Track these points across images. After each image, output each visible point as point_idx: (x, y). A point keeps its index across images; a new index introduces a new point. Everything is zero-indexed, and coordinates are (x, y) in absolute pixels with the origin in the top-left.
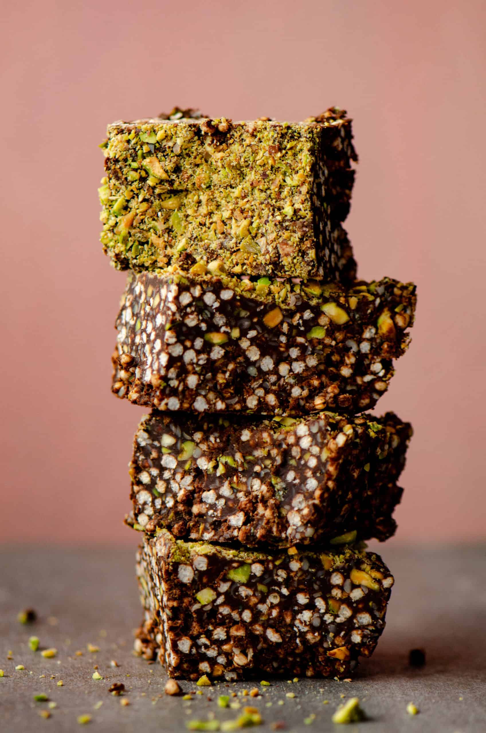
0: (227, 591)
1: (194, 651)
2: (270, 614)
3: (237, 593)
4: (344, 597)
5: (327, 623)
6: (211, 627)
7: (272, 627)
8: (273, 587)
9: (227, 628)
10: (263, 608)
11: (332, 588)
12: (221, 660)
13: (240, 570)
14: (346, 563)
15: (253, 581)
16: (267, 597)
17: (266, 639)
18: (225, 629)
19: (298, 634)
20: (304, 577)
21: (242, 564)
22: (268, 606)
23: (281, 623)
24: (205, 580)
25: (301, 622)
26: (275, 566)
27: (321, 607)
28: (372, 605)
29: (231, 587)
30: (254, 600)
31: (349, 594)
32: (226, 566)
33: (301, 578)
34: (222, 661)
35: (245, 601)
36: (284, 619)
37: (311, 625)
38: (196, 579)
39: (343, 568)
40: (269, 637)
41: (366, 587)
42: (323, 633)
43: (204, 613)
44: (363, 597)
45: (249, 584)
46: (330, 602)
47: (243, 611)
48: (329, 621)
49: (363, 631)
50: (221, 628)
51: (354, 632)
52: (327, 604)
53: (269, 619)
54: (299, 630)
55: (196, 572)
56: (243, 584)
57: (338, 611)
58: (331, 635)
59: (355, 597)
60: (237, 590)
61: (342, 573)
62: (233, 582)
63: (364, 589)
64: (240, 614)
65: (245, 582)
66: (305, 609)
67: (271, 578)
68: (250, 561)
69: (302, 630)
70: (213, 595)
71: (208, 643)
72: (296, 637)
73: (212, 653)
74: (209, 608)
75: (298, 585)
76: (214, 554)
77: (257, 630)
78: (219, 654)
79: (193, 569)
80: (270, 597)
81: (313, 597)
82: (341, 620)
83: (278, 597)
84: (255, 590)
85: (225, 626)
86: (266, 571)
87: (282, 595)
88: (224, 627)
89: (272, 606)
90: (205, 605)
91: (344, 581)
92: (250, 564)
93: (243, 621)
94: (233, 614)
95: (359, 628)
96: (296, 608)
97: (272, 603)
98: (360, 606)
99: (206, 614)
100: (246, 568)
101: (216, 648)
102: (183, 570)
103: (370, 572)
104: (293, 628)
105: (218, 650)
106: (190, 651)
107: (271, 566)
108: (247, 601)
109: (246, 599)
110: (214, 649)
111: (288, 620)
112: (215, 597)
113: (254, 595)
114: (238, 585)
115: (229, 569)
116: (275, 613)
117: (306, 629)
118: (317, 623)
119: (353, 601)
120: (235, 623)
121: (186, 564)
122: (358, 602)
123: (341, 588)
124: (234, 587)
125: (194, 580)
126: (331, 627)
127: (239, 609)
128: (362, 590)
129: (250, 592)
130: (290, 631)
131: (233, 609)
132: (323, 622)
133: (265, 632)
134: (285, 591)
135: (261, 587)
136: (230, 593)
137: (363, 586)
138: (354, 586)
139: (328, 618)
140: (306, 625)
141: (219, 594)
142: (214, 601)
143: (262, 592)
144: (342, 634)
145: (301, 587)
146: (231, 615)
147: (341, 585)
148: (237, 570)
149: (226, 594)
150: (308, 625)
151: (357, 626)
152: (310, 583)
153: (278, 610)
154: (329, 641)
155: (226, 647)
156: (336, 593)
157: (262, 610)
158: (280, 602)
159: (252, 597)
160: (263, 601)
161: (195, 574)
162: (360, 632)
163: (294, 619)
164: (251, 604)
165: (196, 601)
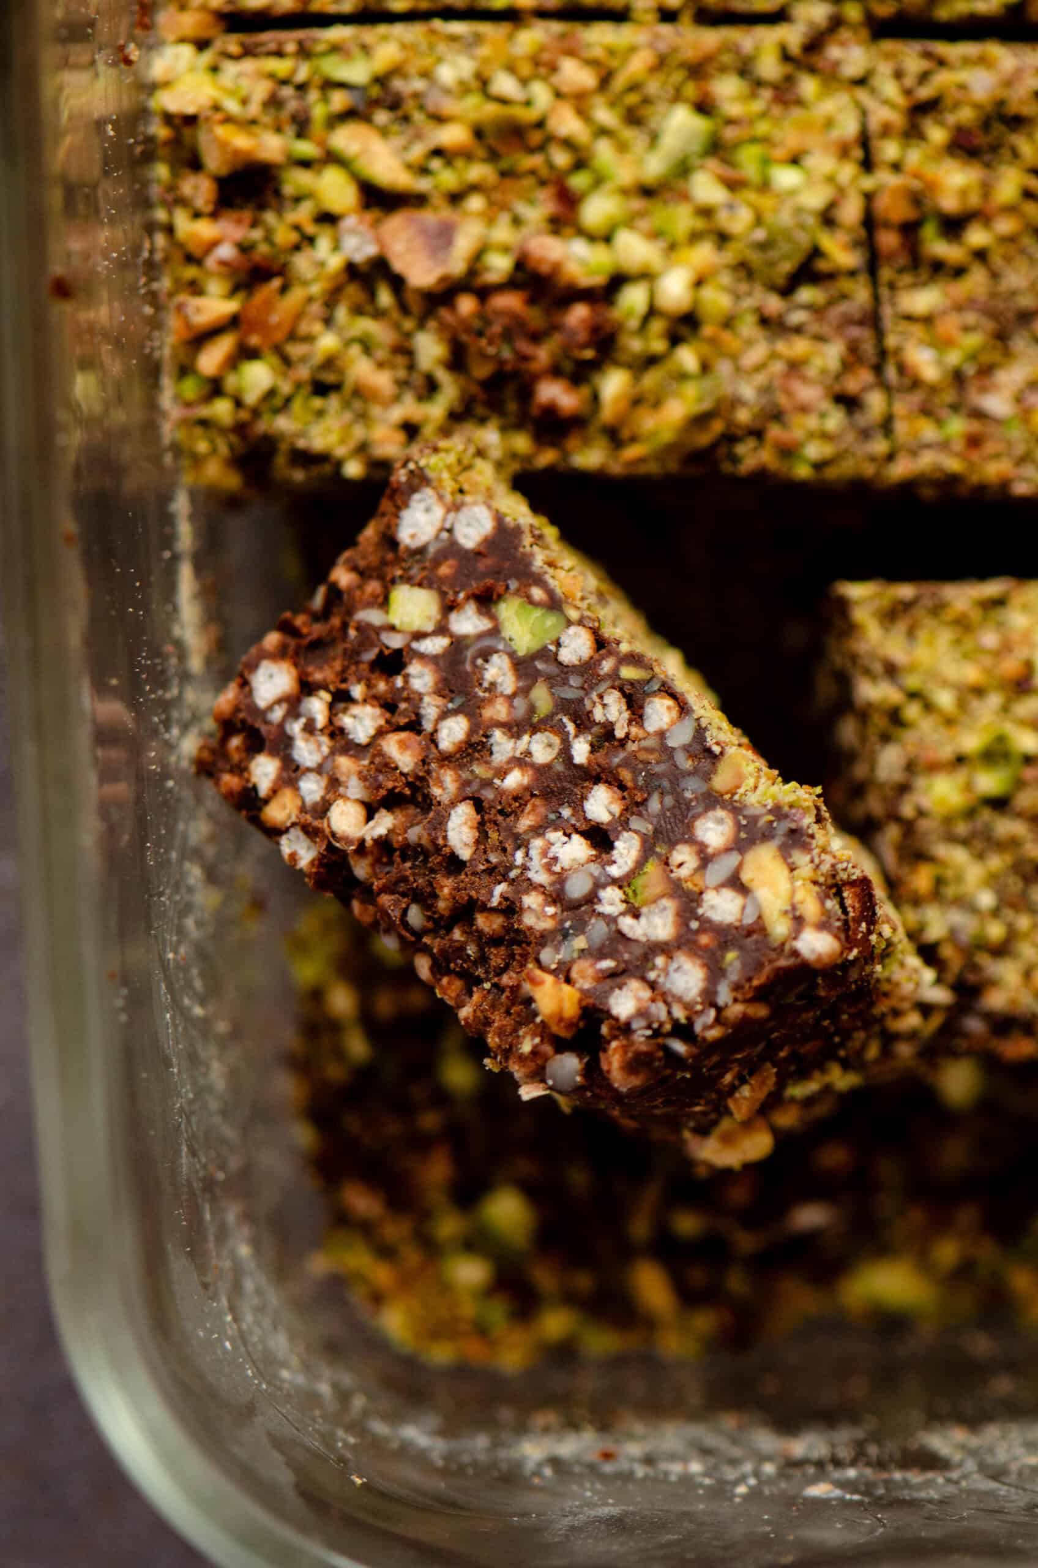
0: (465, 637)
1: (278, 714)
2: (502, 773)
3: (480, 661)
4: (689, 885)
5: (599, 908)
6: (357, 691)
7: (479, 805)
8: (565, 720)
9: (388, 722)
10: (503, 746)
11: (686, 842)
12: (312, 788)
13: (538, 613)
14: (770, 812)
15: (540, 665)
16: (535, 729)
17: (440, 823)
18: (382, 722)
19: (513, 874)
20: (652, 758)
21: (554, 604)
22: (514, 749)
23: (507, 815)
24: (445, 570)
25: (544, 853)
26: (615, 675)
27: (620, 861)
28: (731, 964)
29: (480, 636)
30: (499, 710)
31: (707, 888)
32: (517, 578)
33: (643, 756)
34: (311, 792)
35: (481, 694)
36: (516, 814)
37: (561, 879)
38: (432, 550)
39: (753, 820)
40: (451, 825)
41: (758, 907)
42: (568, 924)
43: (373, 645)
44: (730, 926)
45: (523, 666)
46: (652, 868)
47: (456, 712)
48: (606, 908)
49: (653, 1000)
50: (378, 711)
51: (634, 985)
52: (640, 864)
53: (487, 783)
54: (525, 868)
55: (445, 535)
56: (512, 655)
57: (646, 903)
58: (580, 942)
59: (712, 907)
60: (486, 655)
61: (739, 827)
62: (495, 632)
63: (749, 910)
64: (444, 715)
65: (521, 652)
66: (584, 834)
67: (580, 693)
68: (574, 615)
69: (530, 874)
70: (429, 618)
71: (321, 720)
72: (505, 878)
73: (307, 752)
74: (395, 642)
75: (625, 763)
76: (518, 531)
77: (440, 783)
78: (319, 770)
79: (444, 520)
80: (538, 736)
81: (627, 821)
82: (631, 927)
83: (556, 751)
84: (524, 691)
85: (388, 715)
86: (587, 669)
87: (566, 753)
88: (382, 715)
89: (521, 761)
90: (392, 628)
91: (727, 850)
92: (569, 623)
93: (433, 739)
94: (427, 699)
95: (652, 985)
96: (566, 812)
97: (528, 753)
98: (704, 939)
99: (376, 650)
100: (551, 621)
101: (325, 750)
102: (422, 506)
103: (799, 883)
104: (518, 848)
105: (326, 758)
106: (270, 708)
107: (607, 666)
108: (483, 700)
109: (486, 690)
110: (319, 745)
111: (525, 823)
112: (429, 627)
113: (511, 698)
114: (501, 646)
115: (517, 592)
116: (515, 780)
117: (540, 877)
118: (577, 888)
119: (700, 911)
120: (414, 726)
121: (441, 498)
122: (707, 925)
123: (705, 859)
124: (487, 642)
125: (421, 551)
126: (598, 930)
127: (451, 700)
128: (744, 908)
129: (508, 683)
130: (504, 850)
131: (438, 692)
132: (592, 898)
133: (453, 804)
134: (581, 751)
135: (542, 697)
136: (467, 647)
137: (755, 900)
138: (736, 883)
139: (611, 900)
140: (548, 868)
141: (442, 629)
142: (419, 636)
143: (532, 709)
144: (607, 964)
145: (626, 775)
146: (421, 699)
147: (710, 850)
148: (530, 607)
149: (458, 644)
150: (554, 873)
151: (652, 975)
152: (652, 784)
153: (526, 781)
154: (563, 950)
155: (344, 763)
156: (684, 856)
157: (495, 749)
158: (548, 766)
159: (500, 700)
160: (515, 729)
161: (437, 537)
162: (646, 994)
163: (538, 830)
164: (488, 713)
165: (384, 603)
